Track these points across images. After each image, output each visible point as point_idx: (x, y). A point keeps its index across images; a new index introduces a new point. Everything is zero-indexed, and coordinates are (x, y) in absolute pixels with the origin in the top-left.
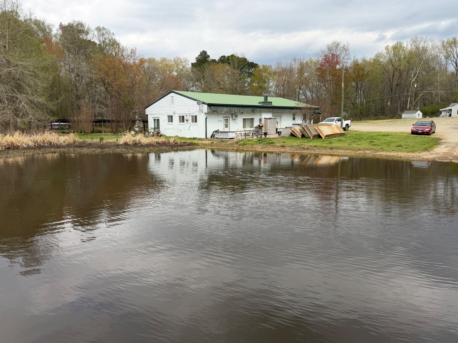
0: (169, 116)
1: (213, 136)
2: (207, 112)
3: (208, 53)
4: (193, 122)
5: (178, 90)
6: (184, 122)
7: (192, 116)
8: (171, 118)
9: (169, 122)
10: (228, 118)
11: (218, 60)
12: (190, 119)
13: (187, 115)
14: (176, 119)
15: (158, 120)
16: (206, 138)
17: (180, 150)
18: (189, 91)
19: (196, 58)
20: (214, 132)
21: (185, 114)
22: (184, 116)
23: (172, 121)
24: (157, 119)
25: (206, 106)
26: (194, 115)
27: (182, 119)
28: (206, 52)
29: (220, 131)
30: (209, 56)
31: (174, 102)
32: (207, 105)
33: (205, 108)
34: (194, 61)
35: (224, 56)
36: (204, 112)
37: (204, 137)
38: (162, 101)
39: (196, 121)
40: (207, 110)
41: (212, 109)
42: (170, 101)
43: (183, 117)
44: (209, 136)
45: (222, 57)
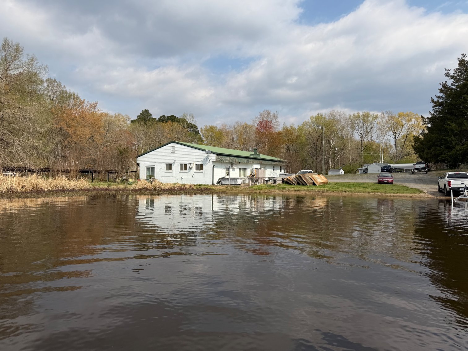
0: (167, 165)
1: (219, 183)
2: (215, 161)
4: (197, 169)
6: (187, 170)
7: (197, 164)
8: (170, 167)
9: (167, 170)
10: (229, 167)
12: (194, 167)
13: (191, 164)
14: (176, 168)
15: (153, 169)
16: (213, 184)
20: (220, 178)
21: (188, 163)
23: (171, 169)
24: (151, 168)
26: (199, 163)
27: (184, 167)
29: (226, 178)
31: (175, 151)
32: (216, 154)
33: (213, 157)
36: (211, 160)
37: (210, 183)
38: (159, 151)
39: (202, 169)
40: (215, 159)
41: (219, 158)
42: (169, 150)
43: (186, 165)
44: (215, 183)
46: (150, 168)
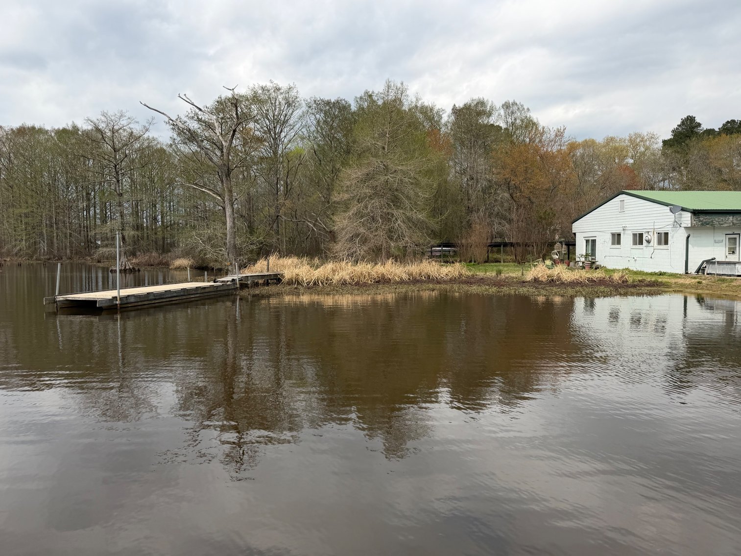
0: (613, 235)
1: (701, 270)
2: (689, 225)
3: (698, 120)
4: (659, 243)
5: (635, 189)
6: (642, 244)
7: (659, 233)
8: (617, 238)
9: (613, 243)
10: (737, 236)
11: (719, 129)
12: (655, 239)
13: (648, 232)
14: (627, 239)
15: (594, 242)
16: (687, 273)
17: (632, 294)
18: (654, 190)
19: (673, 131)
20: (703, 262)
21: (645, 230)
22: (643, 234)
23: (619, 243)
24: (592, 240)
25: (689, 215)
26: (663, 231)
27: (639, 239)
28: (694, 117)
29: (717, 260)
30: (699, 125)
31: (625, 210)
32: (691, 212)
33: (687, 219)
34: (669, 136)
35: (733, 121)
36: (682, 225)
37: (682, 271)
38: (602, 210)
39: (666, 243)
40: (690, 222)
41: (701, 219)
42: (617, 208)
43: (641, 235)
44: (692, 269)
45: (728, 122)
46: (590, 241)
